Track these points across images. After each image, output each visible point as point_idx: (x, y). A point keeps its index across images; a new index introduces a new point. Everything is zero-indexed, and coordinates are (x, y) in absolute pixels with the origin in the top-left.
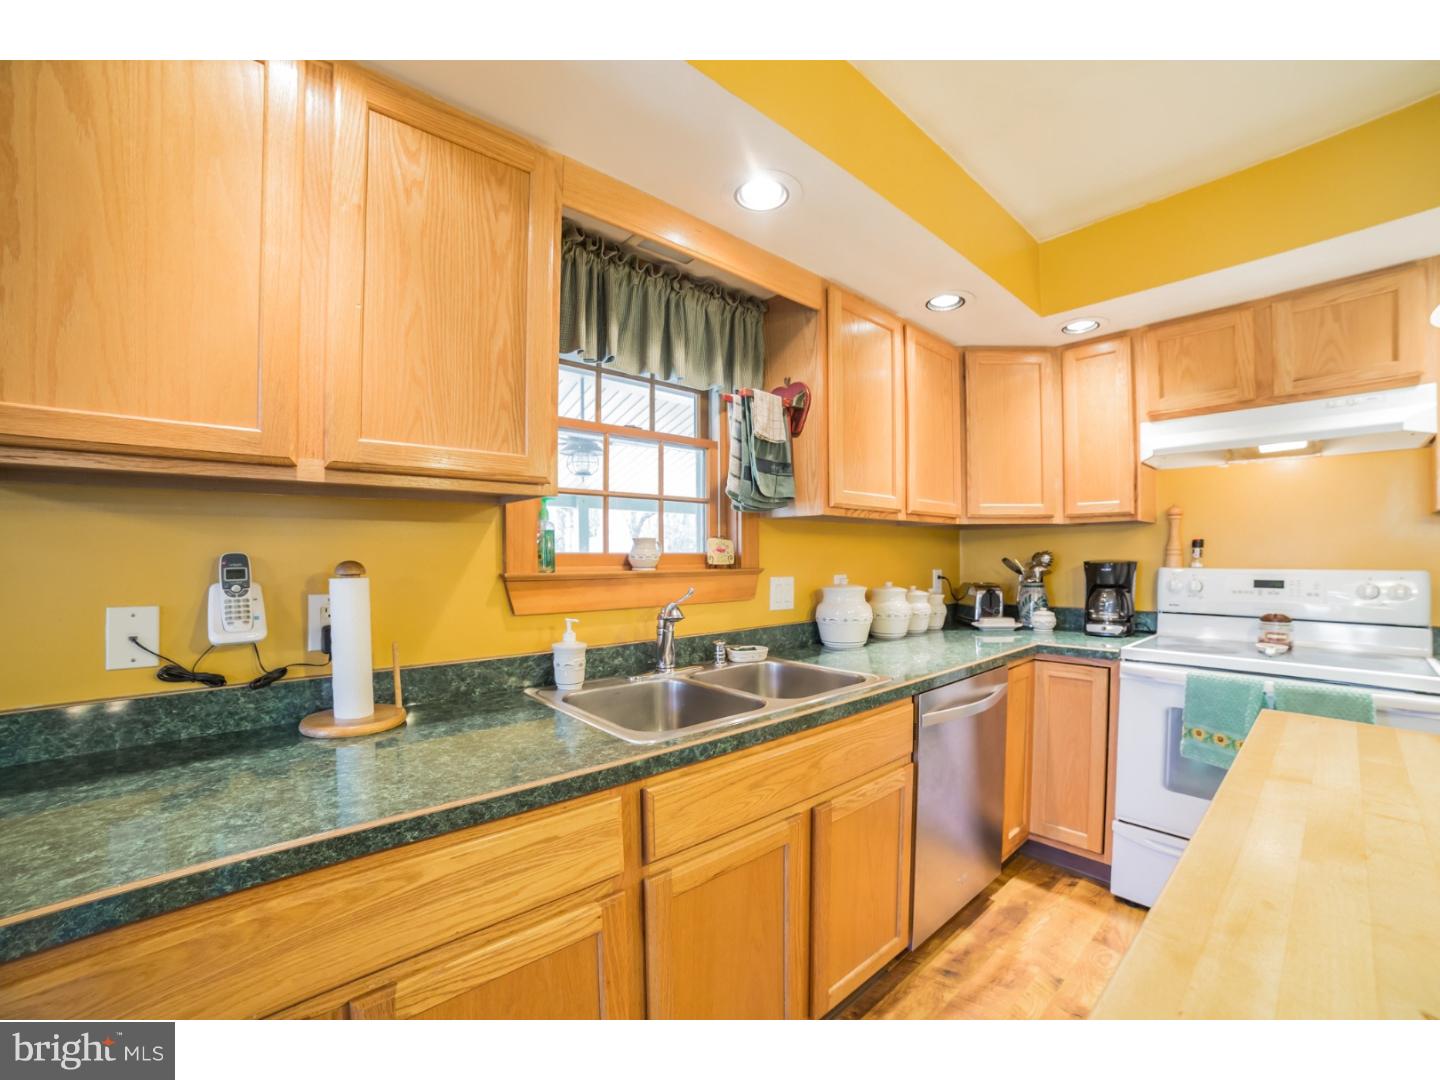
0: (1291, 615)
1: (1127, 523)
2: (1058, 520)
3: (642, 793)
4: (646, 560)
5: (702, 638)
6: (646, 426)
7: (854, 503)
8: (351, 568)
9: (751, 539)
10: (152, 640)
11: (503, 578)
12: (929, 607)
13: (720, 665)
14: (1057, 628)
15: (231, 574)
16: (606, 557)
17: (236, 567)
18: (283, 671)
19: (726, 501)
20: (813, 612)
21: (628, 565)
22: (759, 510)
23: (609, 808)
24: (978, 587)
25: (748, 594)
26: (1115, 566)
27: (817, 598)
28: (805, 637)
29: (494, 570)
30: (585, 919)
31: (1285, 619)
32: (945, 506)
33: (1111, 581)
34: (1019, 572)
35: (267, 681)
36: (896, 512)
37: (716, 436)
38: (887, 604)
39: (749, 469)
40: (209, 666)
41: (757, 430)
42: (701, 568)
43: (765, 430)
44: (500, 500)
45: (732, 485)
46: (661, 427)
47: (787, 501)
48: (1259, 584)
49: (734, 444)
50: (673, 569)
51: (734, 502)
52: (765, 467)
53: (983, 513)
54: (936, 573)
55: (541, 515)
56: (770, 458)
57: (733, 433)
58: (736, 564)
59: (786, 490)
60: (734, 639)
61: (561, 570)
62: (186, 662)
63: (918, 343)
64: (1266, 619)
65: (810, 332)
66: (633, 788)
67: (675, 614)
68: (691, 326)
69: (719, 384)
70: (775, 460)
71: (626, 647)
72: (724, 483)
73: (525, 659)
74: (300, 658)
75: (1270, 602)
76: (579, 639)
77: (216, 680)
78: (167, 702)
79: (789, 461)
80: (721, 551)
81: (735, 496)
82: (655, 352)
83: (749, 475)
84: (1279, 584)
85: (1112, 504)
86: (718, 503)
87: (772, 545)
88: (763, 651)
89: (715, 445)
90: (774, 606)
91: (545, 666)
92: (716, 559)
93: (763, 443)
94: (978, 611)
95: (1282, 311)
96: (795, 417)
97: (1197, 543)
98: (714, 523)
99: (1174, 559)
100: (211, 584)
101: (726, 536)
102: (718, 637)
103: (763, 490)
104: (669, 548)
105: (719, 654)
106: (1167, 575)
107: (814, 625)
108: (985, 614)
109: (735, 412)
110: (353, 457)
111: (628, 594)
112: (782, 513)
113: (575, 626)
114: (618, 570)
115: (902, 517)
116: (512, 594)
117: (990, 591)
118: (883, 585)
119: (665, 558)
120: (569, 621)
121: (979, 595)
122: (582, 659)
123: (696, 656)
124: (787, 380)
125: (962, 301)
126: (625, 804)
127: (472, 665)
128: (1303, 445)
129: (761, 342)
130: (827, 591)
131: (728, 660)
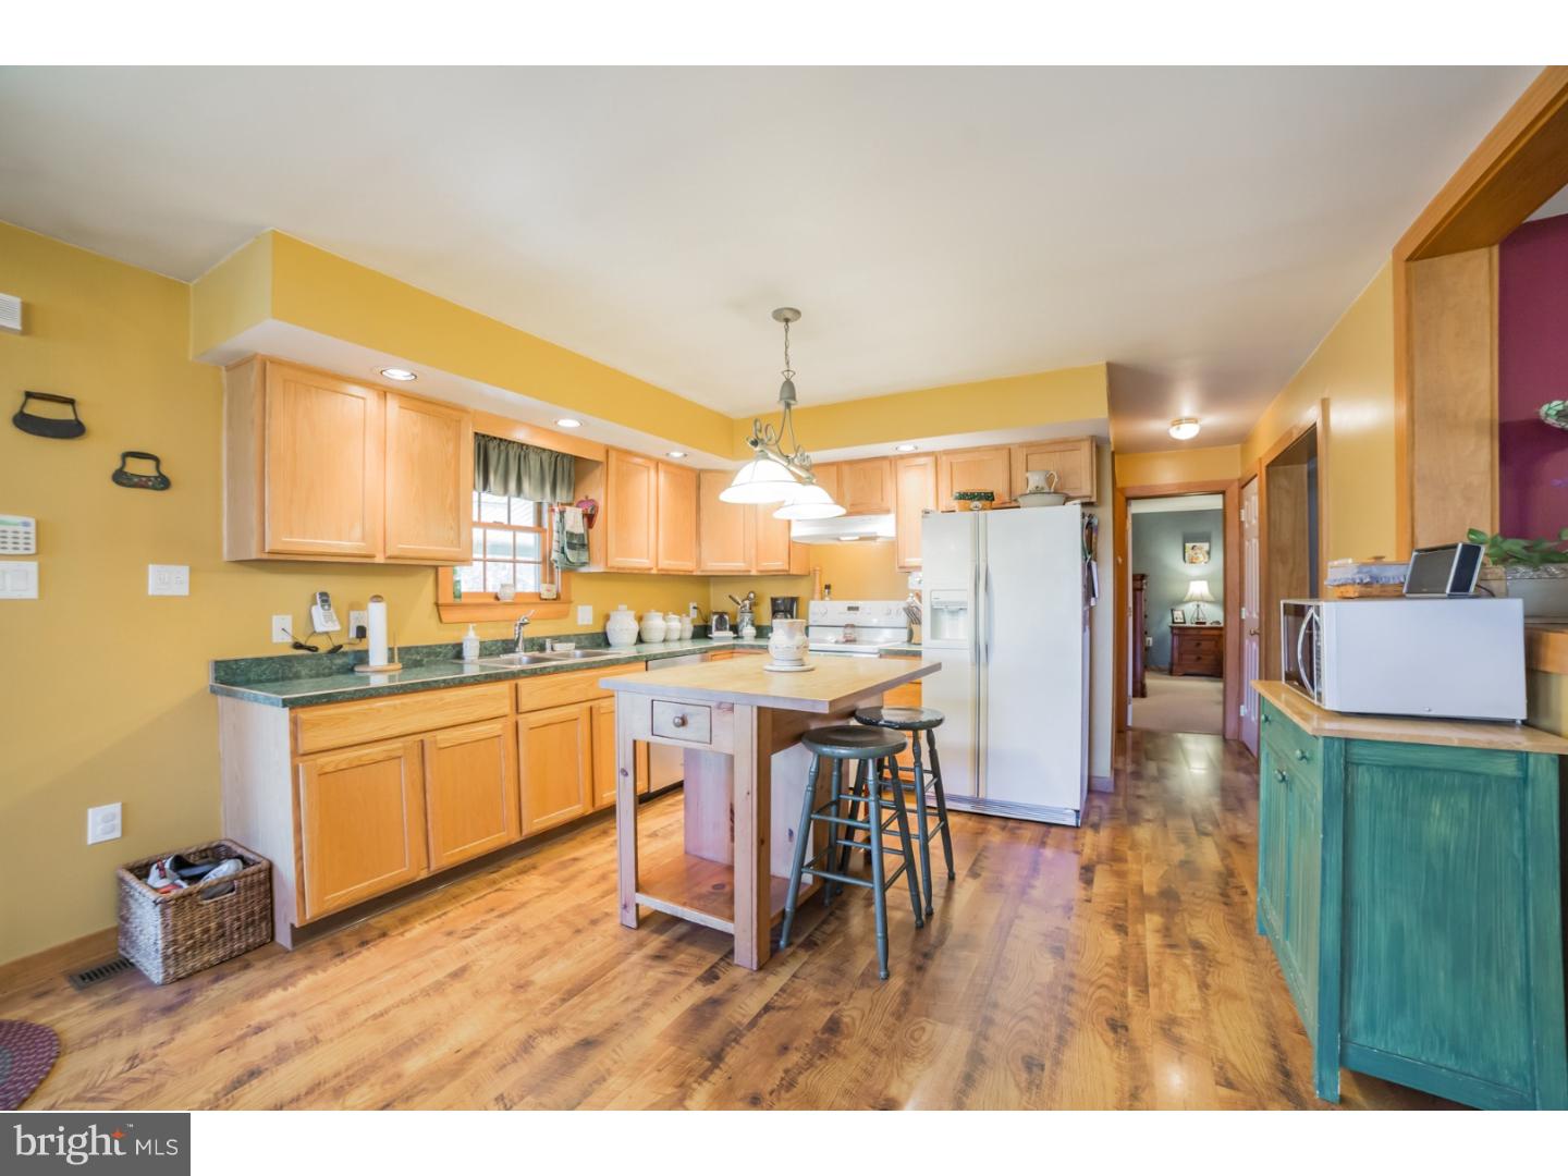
0: (856, 624)
1: (786, 576)
2: (754, 573)
3: (516, 685)
4: (507, 595)
5: (539, 638)
6: (506, 522)
7: (621, 565)
8: (377, 598)
9: (566, 584)
10: (290, 630)
11: (437, 605)
12: (681, 625)
13: (548, 651)
14: (756, 637)
15: (323, 601)
16: (485, 594)
17: (325, 598)
18: (341, 647)
19: (551, 565)
20: (605, 627)
21: (497, 598)
22: (570, 568)
23: (504, 687)
24: (715, 613)
25: (565, 615)
26: (784, 599)
27: (607, 618)
28: (600, 641)
29: (432, 600)
30: (495, 728)
31: (853, 626)
32: (686, 565)
33: (782, 608)
34: (738, 603)
35: (336, 650)
36: (650, 569)
37: (546, 526)
38: (650, 622)
39: (563, 548)
40: (310, 643)
41: (568, 528)
42: (538, 601)
43: (572, 527)
44: (436, 568)
45: (555, 556)
46: (514, 522)
47: (584, 564)
48: (850, 609)
49: (555, 534)
50: (521, 600)
51: (555, 565)
52: (571, 546)
53: (709, 568)
54: (692, 605)
55: (454, 572)
56: (575, 541)
57: (555, 528)
58: (558, 598)
59: (584, 558)
60: (558, 639)
61: (463, 600)
62: (302, 641)
63: (665, 472)
64: (847, 626)
65: (598, 473)
66: (513, 682)
67: (526, 621)
68: (532, 469)
69: (548, 498)
70: (578, 543)
71: (497, 641)
72: (550, 556)
73: (447, 645)
74: (347, 641)
75: (852, 618)
76: (476, 635)
77: (313, 649)
78: (296, 657)
79: (586, 542)
80: (548, 591)
81: (556, 561)
82: (512, 485)
83: (563, 552)
84: (857, 609)
85: (778, 564)
86: (547, 565)
87: (578, 587)
88: (573, 645)
89: (545, 530)
90: (580, 622)
91: (457, 649)
92: (545, 595)
93: (571, 535)
94: (714, 628)
95: (846, 469)
96: (590, 519)
97: (828, 587)
98: (545, 574)
99: (817, 596)
100: (311, 606)
101: (552, 582)
102: (548, 637)
103: (571, 559)
104: (520, 588)
105: (548, 645)
106: (812, 603)
107: (605, 634)
108: (718, 629)
109: (556, 517)
110: (396, 553)
111: (497, 613)
112: (584, 570)
113: (474, 628)
114: (492, 600)
115: (654, 572)
116: (441, 613)
117: (721, 615)
118: (649, 611)
119: (518, 595)
120: (471, 626)
121: (715, 617)
122: (478, 644)
123: (535, 648)
124: (587, 497)
125: (685, 455)
126: (510, 687)
127: (423, 647)
128: (857, 538)
129: (573, 474)
130: (613, 614)
131: (552, 649)
